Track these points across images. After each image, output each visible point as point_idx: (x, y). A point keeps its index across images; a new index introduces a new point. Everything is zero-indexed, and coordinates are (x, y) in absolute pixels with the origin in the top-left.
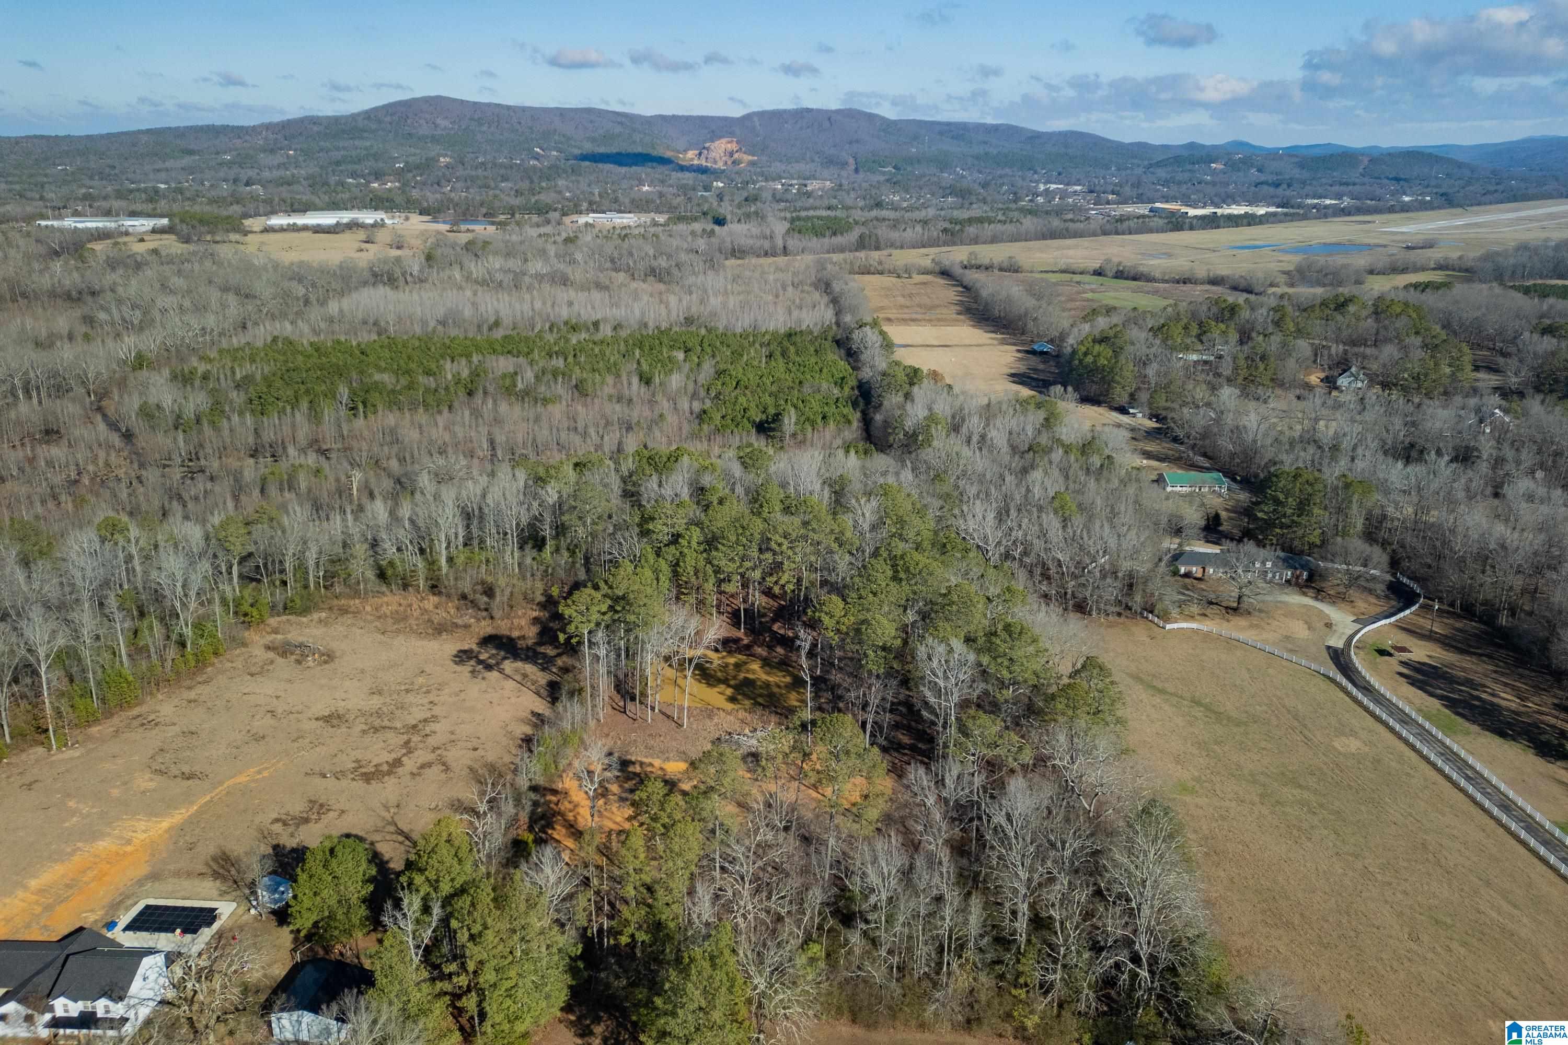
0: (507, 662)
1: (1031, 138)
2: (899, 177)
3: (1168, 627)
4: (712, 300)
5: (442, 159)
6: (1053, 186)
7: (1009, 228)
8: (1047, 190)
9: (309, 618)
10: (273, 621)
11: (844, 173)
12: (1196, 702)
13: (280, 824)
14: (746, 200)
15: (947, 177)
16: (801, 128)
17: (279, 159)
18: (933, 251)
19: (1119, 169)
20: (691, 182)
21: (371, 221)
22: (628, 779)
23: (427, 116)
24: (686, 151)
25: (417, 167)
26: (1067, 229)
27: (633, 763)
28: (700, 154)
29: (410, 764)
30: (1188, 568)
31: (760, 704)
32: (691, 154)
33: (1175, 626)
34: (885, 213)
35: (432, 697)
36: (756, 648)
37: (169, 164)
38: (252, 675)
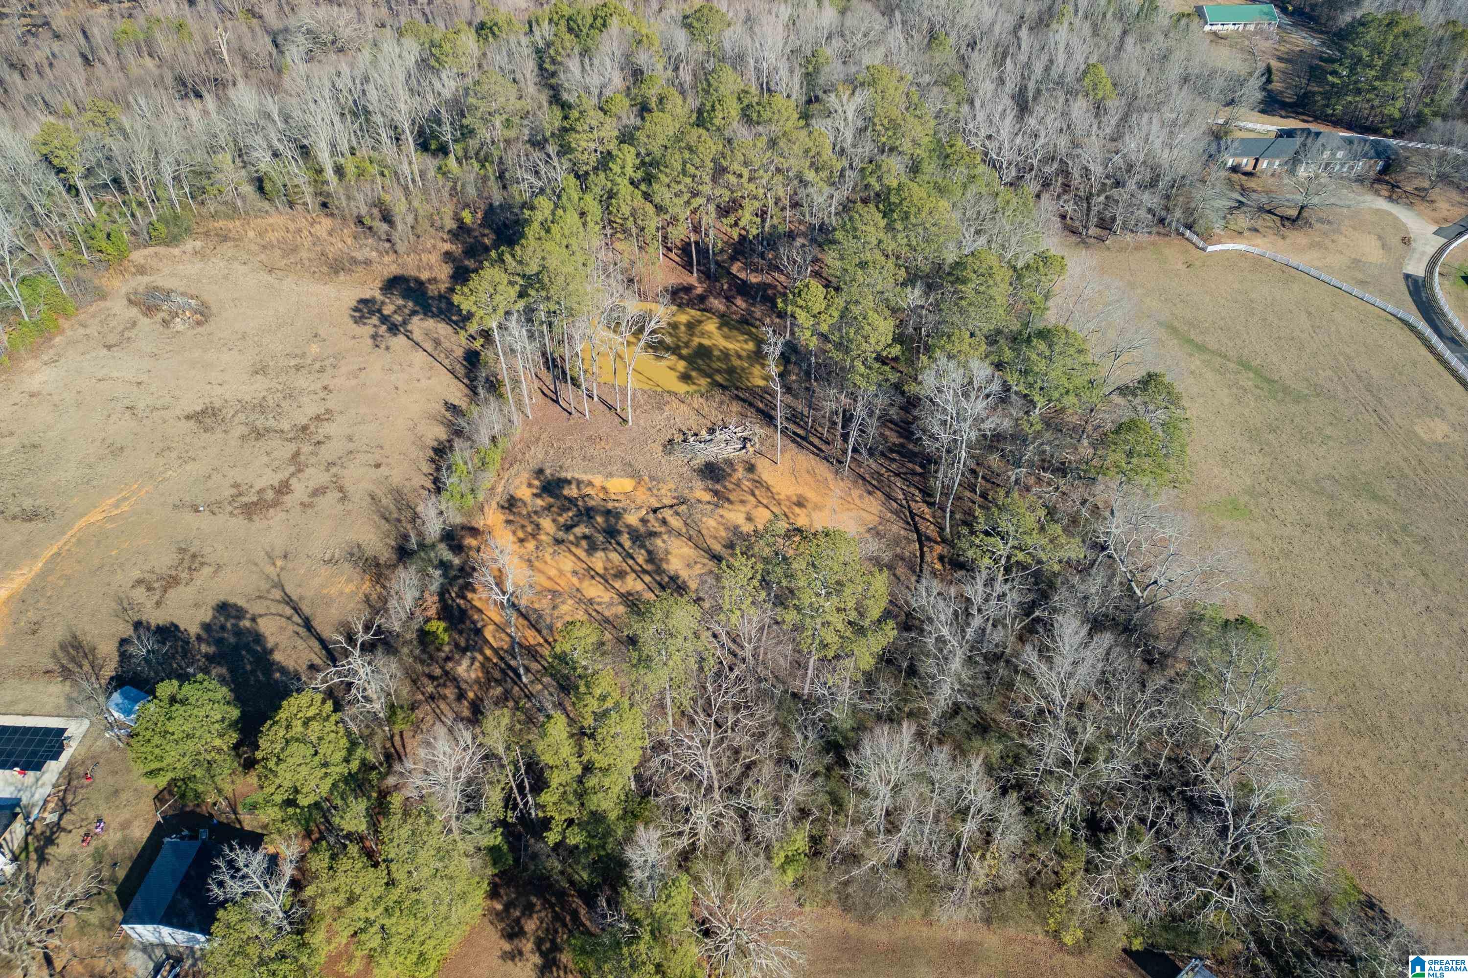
0: (415, 319)
3: (1210, 249)
9: (182, 248)
10: (138, 256)
12: (1245, 365)
13: (142, 589)
22: (564, 509)
27: (569, 482)
29: (300, 490)
30: (1237, 160)
31: (721, 386)
33: (1219, 247)
35: (326, 379)
36: (711, 299)
38: (109, 347)
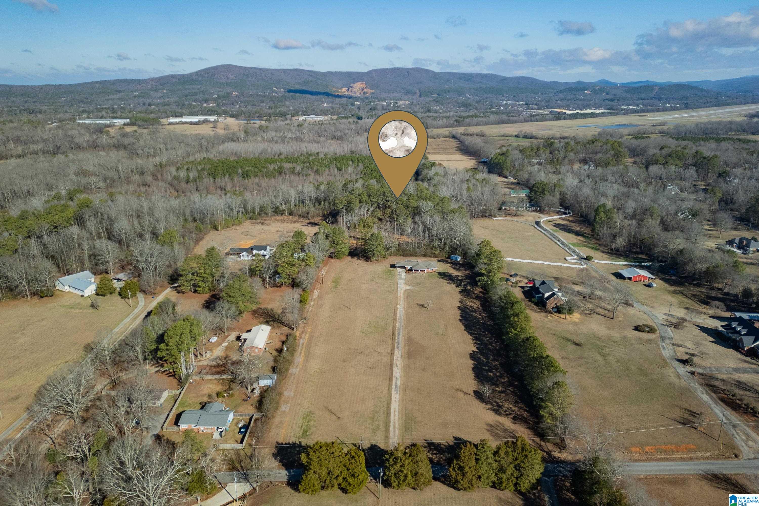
1: (502, 80)
2: (439, 99)
3: (495, 219)
4: (360, 146)
5: (234, 93)
6: (509, 102)
7: (484, 119)
8: (506, 104)
11: (414, 97)
14: (370, 109)
15: (462, 98)
16: (395, 77)
17: (159, 94)
18: (450, 129)
19: (542, 94)
20: (345, 102)
21: (213, 120)
23: (224, 74)
24: (341, 88)
25: (223, 97)
26: (509, 120)
28: (348, 90)
30: (506, 208)
32: (344, 90)
33: (497, 219)
34: (431, 114)
37: (111, 97)
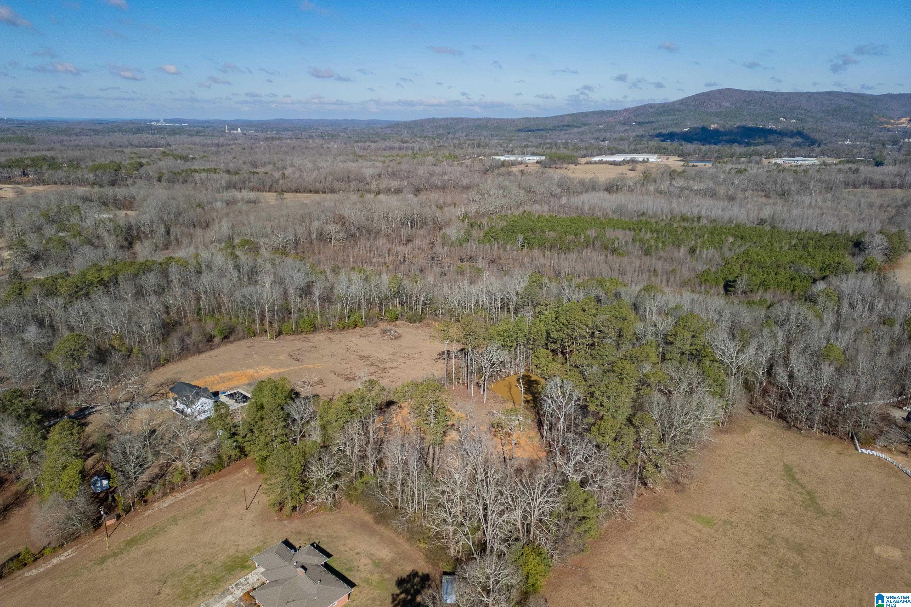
3: (861, 450)
23: (717, 101)
33: (867, 452)
